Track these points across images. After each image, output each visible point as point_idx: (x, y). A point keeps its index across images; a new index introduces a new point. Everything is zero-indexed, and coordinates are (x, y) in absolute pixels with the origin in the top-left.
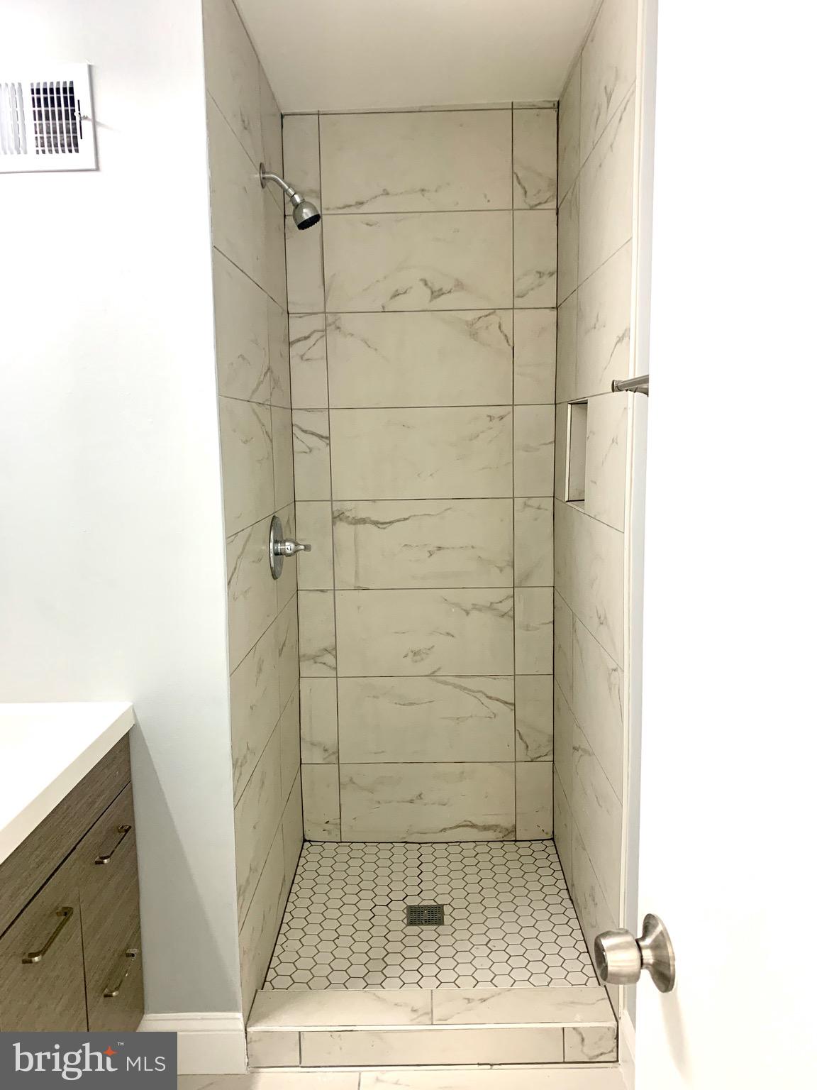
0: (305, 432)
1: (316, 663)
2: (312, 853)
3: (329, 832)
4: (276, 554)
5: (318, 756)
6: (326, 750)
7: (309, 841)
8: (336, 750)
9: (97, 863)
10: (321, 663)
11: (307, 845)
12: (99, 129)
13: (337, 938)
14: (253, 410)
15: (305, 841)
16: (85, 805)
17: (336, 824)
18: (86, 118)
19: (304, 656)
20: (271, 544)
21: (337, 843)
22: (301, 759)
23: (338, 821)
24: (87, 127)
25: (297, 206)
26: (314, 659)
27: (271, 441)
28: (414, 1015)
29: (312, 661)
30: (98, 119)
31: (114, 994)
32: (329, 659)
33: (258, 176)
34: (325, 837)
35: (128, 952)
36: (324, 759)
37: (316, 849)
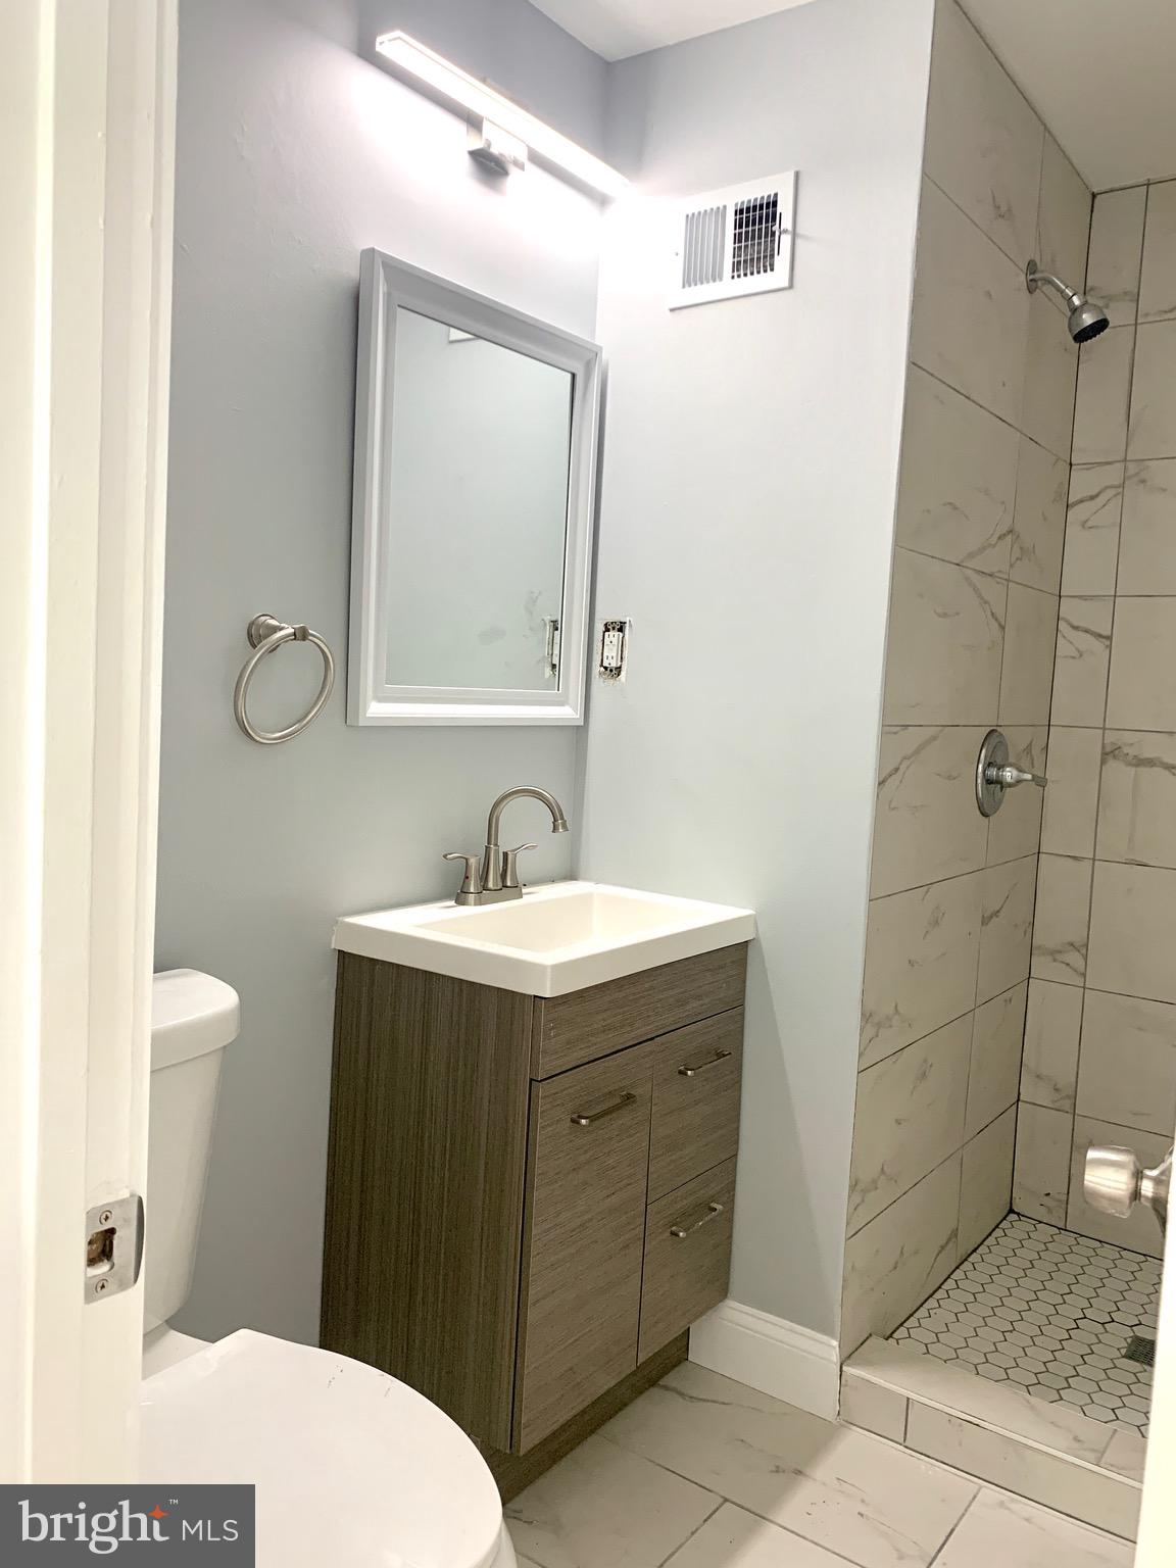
0: (1076, 628)
1: (1055, 960)
2: (1017, 1229)
3: (1050, 1211)
4: (989, 781)
5: (1044, 1096)
6: (1057, 1090)
7: (1018, 1214)
8: (1072, 1094)
9: (680, 1072)
10: (1063, 962)
11: (1013, 1217)
12: (799, 242)
13: (1011, 1332)
14: (967, 579)
15: (1011, 1211)
16: (672, 999)
17: (1059, 1201)
18: (786, 231)
19: (1039, 947)
20: (980, 766)
21: (1059, 1229)
22: (1019, 1094)
23: (1064, 1198)
24: (786, 240)
25: (1074, 310)
26: (1054, 954)
27: (1003, 628)
28: (1076, 1445)
29: (1050, 958)
30: (800, 230)
31: (681, 1234)
32: (1075, 958)
33: (1022, 278)
34: (1041, 1213)
35: (712, 1204)
36: (1053, 1102)
37: (1024, 1226)
